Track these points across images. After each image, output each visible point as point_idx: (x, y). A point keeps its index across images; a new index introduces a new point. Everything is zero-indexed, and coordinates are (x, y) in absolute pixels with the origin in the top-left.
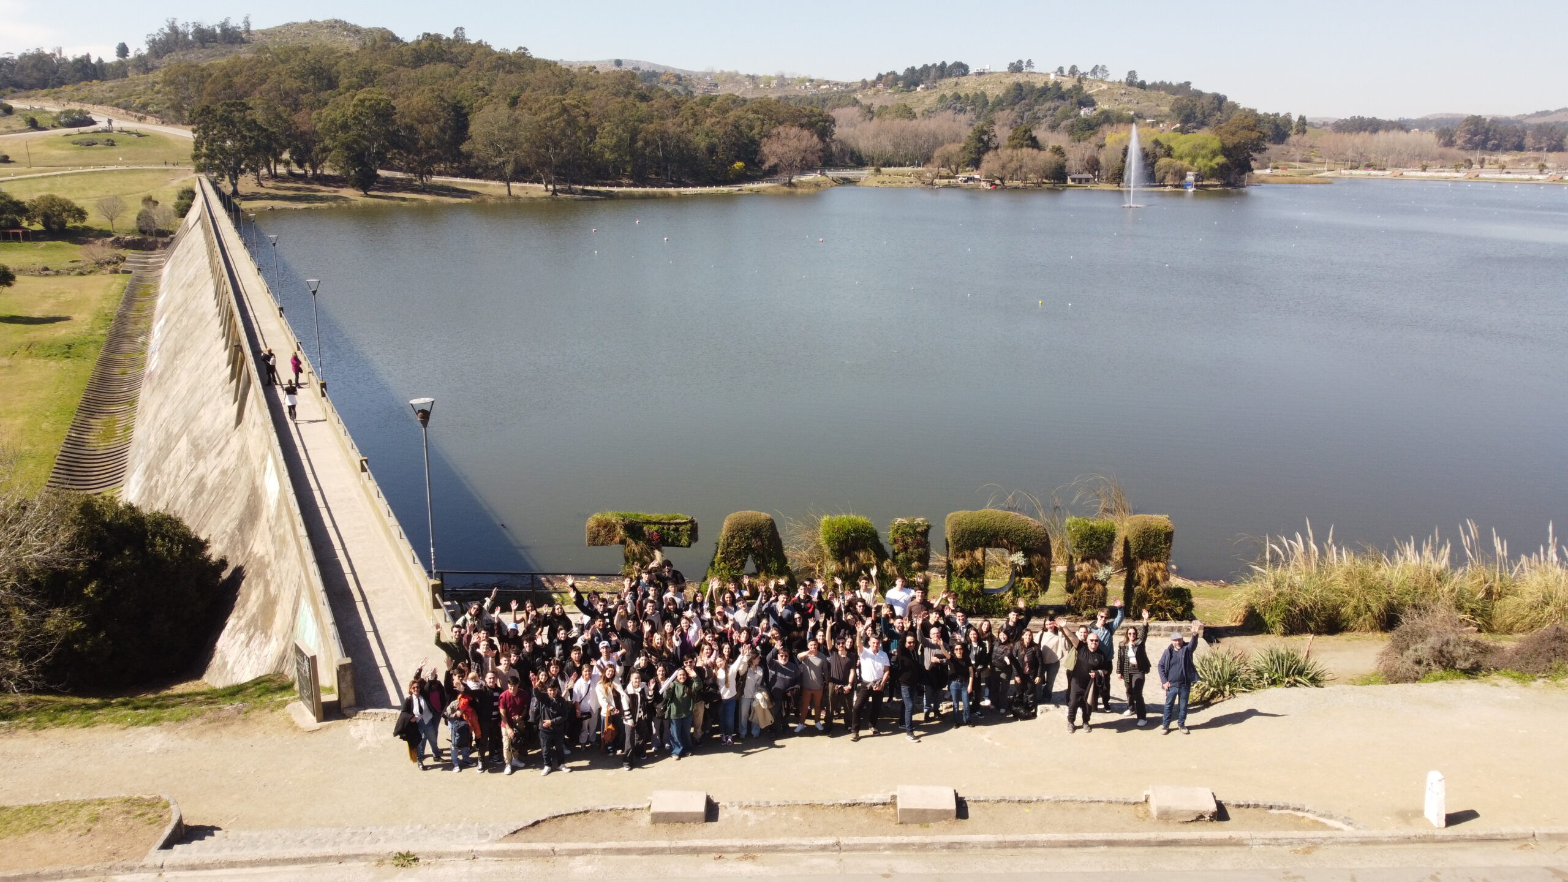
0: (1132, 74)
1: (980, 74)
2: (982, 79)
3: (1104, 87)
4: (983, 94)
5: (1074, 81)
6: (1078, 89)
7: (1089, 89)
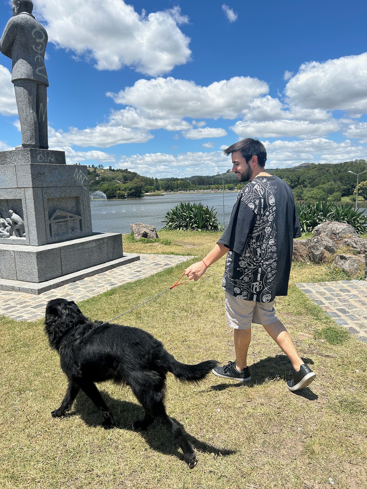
0: (110, 167)
3: (103, 171)
5: (93, 169)
6: (95, 172)
7: (98, 172)
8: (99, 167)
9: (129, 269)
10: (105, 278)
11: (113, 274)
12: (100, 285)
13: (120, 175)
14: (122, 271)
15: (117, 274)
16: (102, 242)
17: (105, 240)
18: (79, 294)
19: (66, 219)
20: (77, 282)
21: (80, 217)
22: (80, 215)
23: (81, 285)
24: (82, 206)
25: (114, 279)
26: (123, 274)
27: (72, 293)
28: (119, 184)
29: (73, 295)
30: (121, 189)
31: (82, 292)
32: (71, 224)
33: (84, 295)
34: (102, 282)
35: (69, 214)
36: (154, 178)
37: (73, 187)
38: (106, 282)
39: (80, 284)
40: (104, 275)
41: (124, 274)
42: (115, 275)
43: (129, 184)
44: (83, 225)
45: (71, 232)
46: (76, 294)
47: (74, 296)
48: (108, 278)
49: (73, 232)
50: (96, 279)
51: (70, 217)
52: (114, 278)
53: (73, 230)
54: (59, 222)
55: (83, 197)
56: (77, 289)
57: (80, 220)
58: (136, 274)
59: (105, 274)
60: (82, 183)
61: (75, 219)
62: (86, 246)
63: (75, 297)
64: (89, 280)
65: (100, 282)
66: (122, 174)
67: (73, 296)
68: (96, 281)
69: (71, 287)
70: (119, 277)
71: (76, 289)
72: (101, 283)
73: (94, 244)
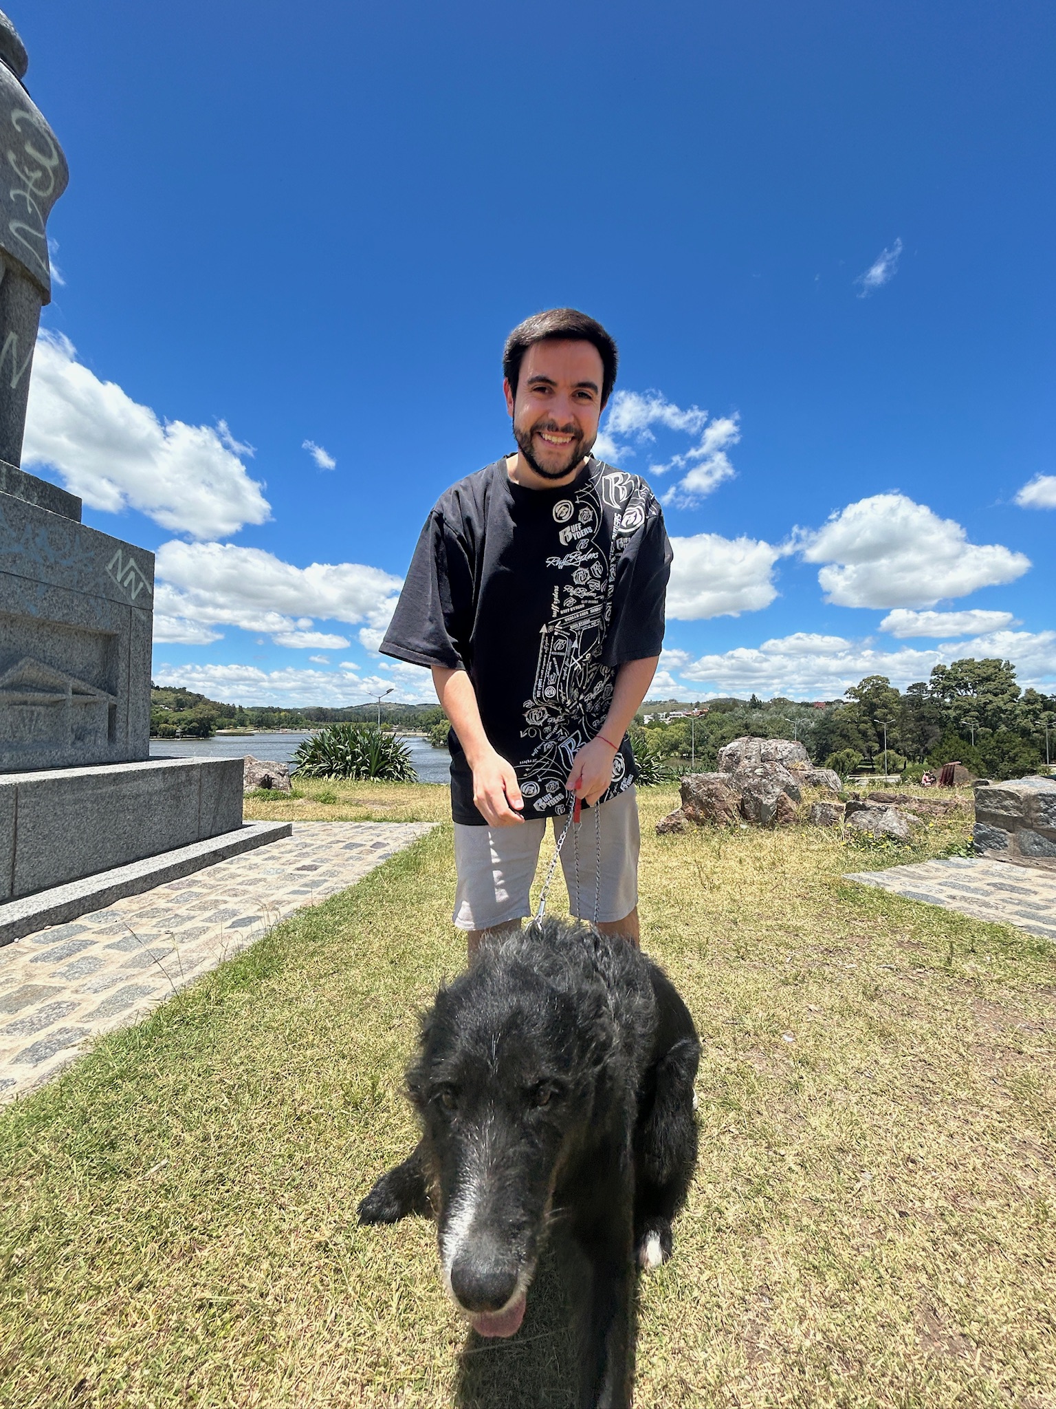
9: (271, 862)
10: (198, 895)
11: (222, 879)
12: (188, 925)
13: (171, 697)
14: (250, 868)
15: (240, 880)
16: (183, 777)
17: (194, 773)
18: (94, 980)
19: (59, 696)
20: (82, 921)
21: (112, 697)
22: (115, 694)
23: (101, 932)
24: (122, 665)
25: (236, 899)
26: (260, 880)
27: (57, 982)
28: (167, 712)
29: (59, 990)
30: (170, 722)
31: (110, 970)
32: (74, 717)
33: (121, 985)
34: (192, 913)
35: (73, 683)
36: (237, 706)
37: (100, 601)
38: (208, 914)
39: (96, 926)
40: (189, 885)
41: (265, 880)
42: (231, 884)
43: (187, 714)
44: (120, 724)
45: (73, 743)
46: (75, 984)
47: (66, 996)
48: (213, 897)
49: (79, 744)
50: (162, 904)
51: (75, 692)
52: (236, 895)
53: (79, 738)
54: (25, 703)
55: (130, 640)
56: (84, 953)
57: (113, 710)
58: (306, 876)
59: (194, 882)
60: (133, 596)
61: (95, 703)
62: (127, 788)
63: (73, 1005)
64: (135, 907)
65: (183, 911)
66: (174, 695)
67: (59, 998)
68: (167, 910)
69: (52, 946)
70: (250, 888)
71: (78, 956)
72: (191, 918)
73: (158, 784)
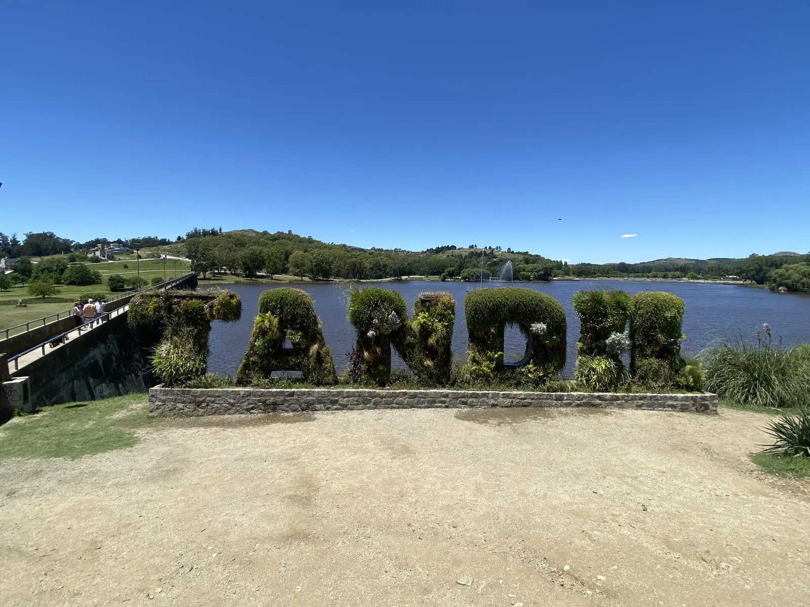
0: (509, 249)
1: (459, 249)
2: (460, 250)
3: (500, 253)
4: (461, 255)
5: (490, 251)
6: (492, 253)
7: (496, 253)
8: (497, 249)
